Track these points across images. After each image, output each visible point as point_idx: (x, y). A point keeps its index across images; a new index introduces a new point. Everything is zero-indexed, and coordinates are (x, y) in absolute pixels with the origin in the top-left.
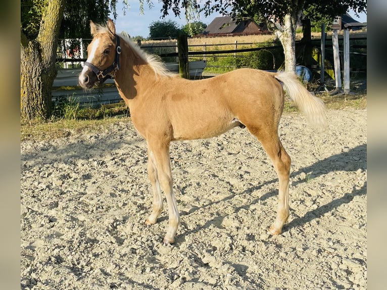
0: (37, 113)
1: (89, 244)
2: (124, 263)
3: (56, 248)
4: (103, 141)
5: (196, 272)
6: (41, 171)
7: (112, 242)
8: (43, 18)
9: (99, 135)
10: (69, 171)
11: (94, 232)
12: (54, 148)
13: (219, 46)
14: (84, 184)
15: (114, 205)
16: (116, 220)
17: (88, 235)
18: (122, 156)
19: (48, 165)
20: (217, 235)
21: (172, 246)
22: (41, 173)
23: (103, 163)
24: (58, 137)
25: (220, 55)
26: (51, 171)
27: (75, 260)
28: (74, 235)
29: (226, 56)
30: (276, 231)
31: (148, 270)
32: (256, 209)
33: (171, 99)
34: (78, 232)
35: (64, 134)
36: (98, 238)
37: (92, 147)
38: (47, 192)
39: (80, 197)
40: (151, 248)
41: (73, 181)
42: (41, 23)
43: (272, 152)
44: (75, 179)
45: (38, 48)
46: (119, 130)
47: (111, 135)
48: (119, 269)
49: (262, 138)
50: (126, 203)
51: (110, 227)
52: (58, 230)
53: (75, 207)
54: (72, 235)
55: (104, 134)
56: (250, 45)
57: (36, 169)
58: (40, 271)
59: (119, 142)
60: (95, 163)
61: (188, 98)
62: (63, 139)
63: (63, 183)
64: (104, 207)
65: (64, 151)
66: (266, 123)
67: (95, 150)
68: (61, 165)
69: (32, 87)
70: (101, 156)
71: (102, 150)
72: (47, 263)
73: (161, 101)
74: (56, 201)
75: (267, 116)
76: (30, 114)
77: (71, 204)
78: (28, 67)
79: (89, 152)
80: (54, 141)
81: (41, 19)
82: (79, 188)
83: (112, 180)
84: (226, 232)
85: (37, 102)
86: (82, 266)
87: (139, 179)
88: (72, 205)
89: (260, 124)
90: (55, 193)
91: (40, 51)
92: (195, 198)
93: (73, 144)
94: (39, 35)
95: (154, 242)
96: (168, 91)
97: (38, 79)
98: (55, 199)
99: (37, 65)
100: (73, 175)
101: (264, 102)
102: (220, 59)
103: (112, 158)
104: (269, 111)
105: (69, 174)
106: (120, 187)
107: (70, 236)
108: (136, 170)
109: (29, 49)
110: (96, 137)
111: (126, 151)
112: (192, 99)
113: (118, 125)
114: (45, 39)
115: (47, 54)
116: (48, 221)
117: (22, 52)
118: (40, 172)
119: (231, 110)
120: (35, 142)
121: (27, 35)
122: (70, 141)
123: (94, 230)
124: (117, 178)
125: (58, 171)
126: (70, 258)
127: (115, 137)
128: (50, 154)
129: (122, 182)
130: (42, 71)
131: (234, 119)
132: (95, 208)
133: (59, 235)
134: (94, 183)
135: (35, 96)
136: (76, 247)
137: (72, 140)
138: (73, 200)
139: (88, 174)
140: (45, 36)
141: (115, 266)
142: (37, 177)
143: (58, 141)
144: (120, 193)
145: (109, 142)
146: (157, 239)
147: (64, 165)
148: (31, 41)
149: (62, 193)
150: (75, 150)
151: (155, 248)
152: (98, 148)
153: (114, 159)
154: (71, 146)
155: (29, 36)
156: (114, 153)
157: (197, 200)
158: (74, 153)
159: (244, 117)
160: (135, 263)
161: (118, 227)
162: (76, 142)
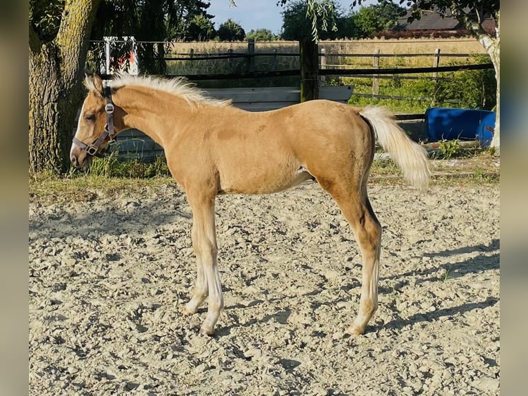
0: (48, 163)
1: (100, 328)
2: (141, 348)
3: (57, 329)
4: (147, 210)
5: (230, 363)
6: (46, 247)
7: (131, 329)
8: (66, 7)
9: (142, 201)
10: (88, 249)
11: (109, 317)
12: (69, 216)
13: (406, 58)
14: (107, 266)
15: (145, 291)
16: (142, 307)
17: (101, 321)
18: (173, 235)
19: (57, 239)
20: (274, 330)
21: (210, 338)
22: (46, 250)
23: (141, 241)
24: (76, 201)
25: (406, 75)
26: (61, 247)
27: (79, 342)
28: (83, 319)
29: (417, 78)
30: (356, 330)
31: (169, 357)
32: (344, 307)
33: (217, 137)
34: (88, 316)
35: (86, 196)
36: (113, 325)
37: (128, 219)
38: (52, 272)
39: (98, 282)
40: (181, 337)
41: (92, 261)
42: (63, 14)
43: (352, 216)
44: (95, 259)
45: (56, 56)
46: (175, 195)
47: (161, 202)
48: (134, 354)
49: (337, 196)
50: (162, 290)
51: (133, 314)
52: (62, 313)
53: (90, 291)
54: (81, 318)
55: (149, 201)
56: (465, 58)
57: (39, 242)
58: (34, 349)
59: (173, 214)
60: (128, 241)
61: (240, 136)
62: (85, 204)
63: (76, 263)
64: (129, 293)
65: (83, 221)
66: (342, 175)
67: (132, 223)
68: (77, 241)
69: (42, 119)
70: (140, 232)
71: (143, 224)
72: (44, 342)
73: (202, 140)
74: (63, 282)
75: (343, 166)
76: (36, 163)
77: (84, 287)
78: (38, 86)
79: (122, 226)
80: (69, 206)
81: (64, 8)
82: (99, 269)
83: (149, 263)
84: (288, 328)
85: (49, 144)
86: (88, 350)
87: (189, 265)
88: (85, 289)
89: (333, 176)
90: (63, 273)
91: (59, 61)
92: (263, 291)
93: (99, 213)
94: (59, 35)
95: (187, 331)
96: (214, 126)
97: (53, 106)
98: (62, 280)
99: (53, 84)
100: (93, 254)
101: (339, 146)
102: (406, 83)
103: (156, 235)
104: (346, 159)
105: (86, 253)
106: (159, 273)
107: (77, 320)
108: (188, 254)
109: (41, 57)
110: (136, 204)
111: (180, 228)
112: (245, 138)
113: (175, 187)
114: (68, 42)
115: (69, 66)
116: (50, 303)
117: (31, 62)
118: (44, 248)
119: (296, 155)
120: (40, 206)
121: (39, 34)
122: (95, 207)
123: (109, 316)
124: (156, 262)
125: (72, 248)
126: (73, 339)
127: (166, 205)
128: (62, 224)
129: (162, 267)
130: (60, 94)
131: (301, 168)
132: (116, 294)
133: (62, 318)
134: (122, 265)
135: (45, 135)
136: (83, 330)
137: (98, 207)
138: (87, 283)
139: (115, 255)
140: (68, 38)
141: (128, 350)
142: (39, 254)
143: (77, 206)
144: (156, 280)
145: (155, 213)
146: (191, 327)
147: (82, 240)
148: (45, 43)
149: (73, 274)
150: (101, 222)
151: (186, 338)
152: (138, 221)
153: (158, 237)
154: (96, 215)
155: (43, 36)
156: (161, 230)
157: (266, 293)
158: (98, 225)
159: (313, 165)
160: (155, 349)
161: (143, 314)
162: (104, 209)
